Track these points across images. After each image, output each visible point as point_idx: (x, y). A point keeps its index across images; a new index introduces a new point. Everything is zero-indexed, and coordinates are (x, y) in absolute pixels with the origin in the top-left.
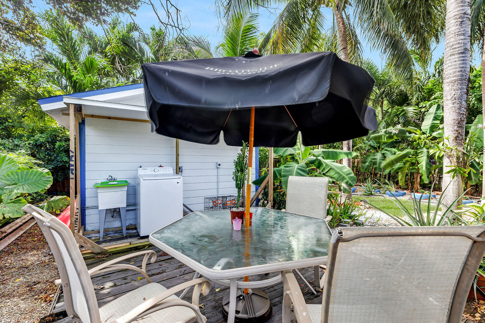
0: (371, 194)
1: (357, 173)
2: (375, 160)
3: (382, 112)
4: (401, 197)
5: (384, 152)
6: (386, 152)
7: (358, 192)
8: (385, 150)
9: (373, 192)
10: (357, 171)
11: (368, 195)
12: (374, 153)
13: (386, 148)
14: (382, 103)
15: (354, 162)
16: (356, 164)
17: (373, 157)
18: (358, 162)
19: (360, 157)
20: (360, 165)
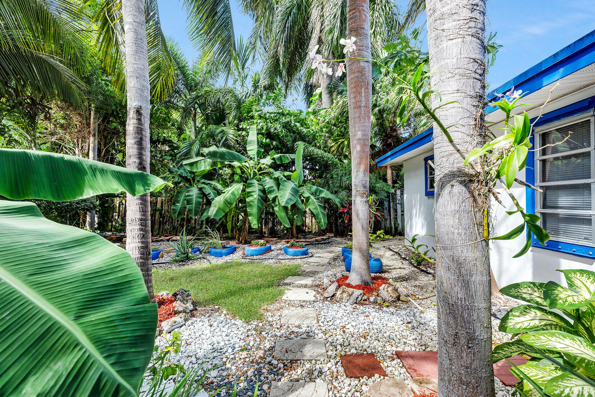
0: (188, 258)
1: (161, 219)
2: (189, 198)
3: (195, 129)
4: (231, 255)
5: (200, 186)
6: (204, 185)
7: (165, 256)
8: (202, 183)
9: (190, 255)
10: (160, 218)
11: (182, 261)
12: (187, 187)
13: (203, 181)
14: (195, 116)
15: (157, 202)
16: (159, 206)
17: (187, 194)
18: (162, 202)
19: (164, 195)
20: (165, 207)
